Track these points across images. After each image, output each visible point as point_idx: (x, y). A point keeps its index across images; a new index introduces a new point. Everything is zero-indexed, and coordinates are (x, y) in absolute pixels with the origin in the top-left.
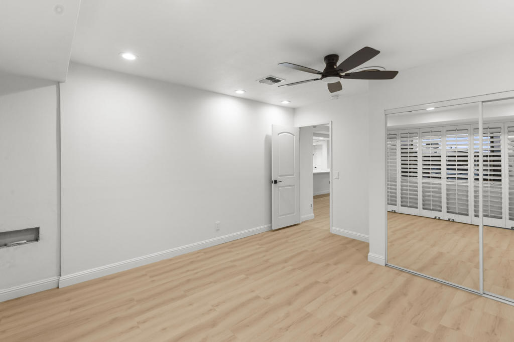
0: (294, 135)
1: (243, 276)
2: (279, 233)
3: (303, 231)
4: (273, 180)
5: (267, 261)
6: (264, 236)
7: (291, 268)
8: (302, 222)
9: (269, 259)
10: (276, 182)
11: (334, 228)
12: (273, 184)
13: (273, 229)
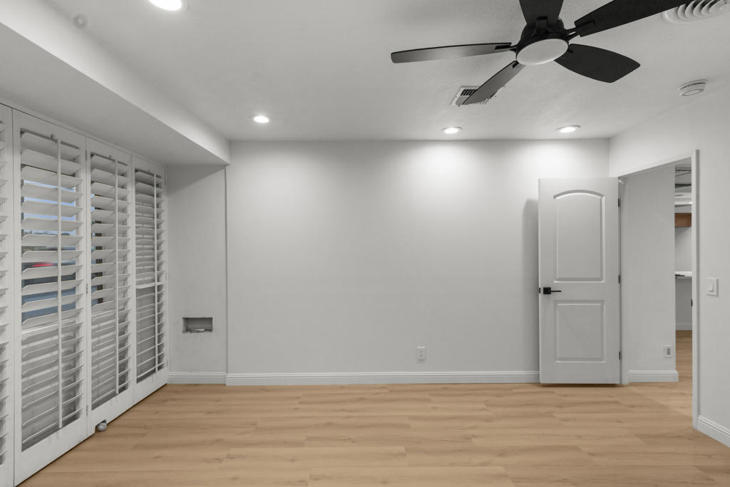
0: (602, 196)
1: (402, 449)
2: (553, 392)
3: (617, 403)
4: (541, 286)
5: (467, 438)
6: (514, 391)
7: (501, 470)
8: (631, 384)
9: (474, 436)
10: (547, 291)
11: (701, 417)
12: (541, 295)
13: (542, 381)
